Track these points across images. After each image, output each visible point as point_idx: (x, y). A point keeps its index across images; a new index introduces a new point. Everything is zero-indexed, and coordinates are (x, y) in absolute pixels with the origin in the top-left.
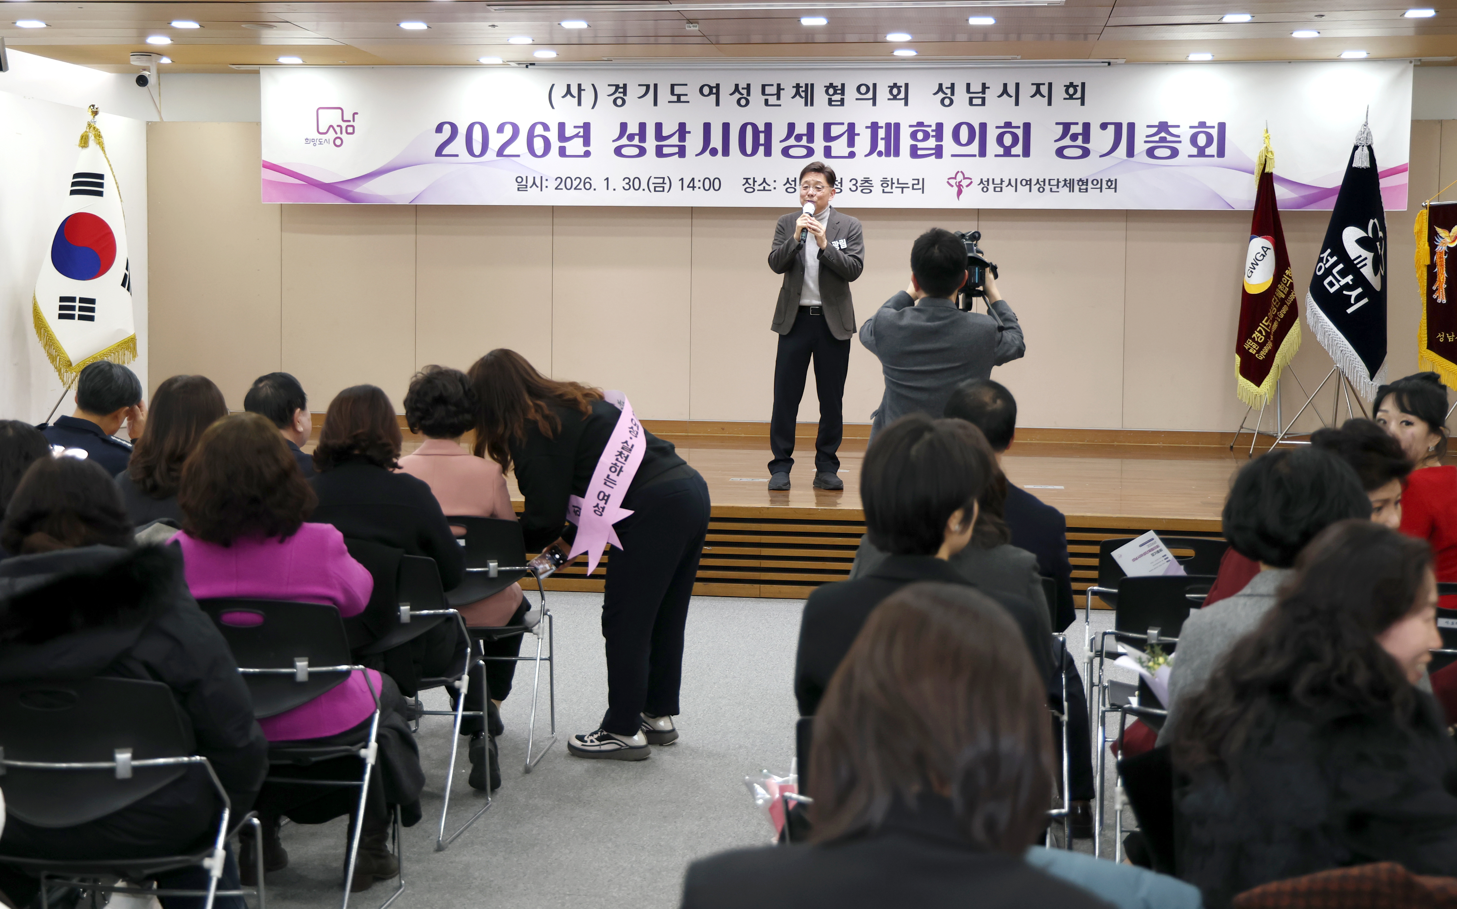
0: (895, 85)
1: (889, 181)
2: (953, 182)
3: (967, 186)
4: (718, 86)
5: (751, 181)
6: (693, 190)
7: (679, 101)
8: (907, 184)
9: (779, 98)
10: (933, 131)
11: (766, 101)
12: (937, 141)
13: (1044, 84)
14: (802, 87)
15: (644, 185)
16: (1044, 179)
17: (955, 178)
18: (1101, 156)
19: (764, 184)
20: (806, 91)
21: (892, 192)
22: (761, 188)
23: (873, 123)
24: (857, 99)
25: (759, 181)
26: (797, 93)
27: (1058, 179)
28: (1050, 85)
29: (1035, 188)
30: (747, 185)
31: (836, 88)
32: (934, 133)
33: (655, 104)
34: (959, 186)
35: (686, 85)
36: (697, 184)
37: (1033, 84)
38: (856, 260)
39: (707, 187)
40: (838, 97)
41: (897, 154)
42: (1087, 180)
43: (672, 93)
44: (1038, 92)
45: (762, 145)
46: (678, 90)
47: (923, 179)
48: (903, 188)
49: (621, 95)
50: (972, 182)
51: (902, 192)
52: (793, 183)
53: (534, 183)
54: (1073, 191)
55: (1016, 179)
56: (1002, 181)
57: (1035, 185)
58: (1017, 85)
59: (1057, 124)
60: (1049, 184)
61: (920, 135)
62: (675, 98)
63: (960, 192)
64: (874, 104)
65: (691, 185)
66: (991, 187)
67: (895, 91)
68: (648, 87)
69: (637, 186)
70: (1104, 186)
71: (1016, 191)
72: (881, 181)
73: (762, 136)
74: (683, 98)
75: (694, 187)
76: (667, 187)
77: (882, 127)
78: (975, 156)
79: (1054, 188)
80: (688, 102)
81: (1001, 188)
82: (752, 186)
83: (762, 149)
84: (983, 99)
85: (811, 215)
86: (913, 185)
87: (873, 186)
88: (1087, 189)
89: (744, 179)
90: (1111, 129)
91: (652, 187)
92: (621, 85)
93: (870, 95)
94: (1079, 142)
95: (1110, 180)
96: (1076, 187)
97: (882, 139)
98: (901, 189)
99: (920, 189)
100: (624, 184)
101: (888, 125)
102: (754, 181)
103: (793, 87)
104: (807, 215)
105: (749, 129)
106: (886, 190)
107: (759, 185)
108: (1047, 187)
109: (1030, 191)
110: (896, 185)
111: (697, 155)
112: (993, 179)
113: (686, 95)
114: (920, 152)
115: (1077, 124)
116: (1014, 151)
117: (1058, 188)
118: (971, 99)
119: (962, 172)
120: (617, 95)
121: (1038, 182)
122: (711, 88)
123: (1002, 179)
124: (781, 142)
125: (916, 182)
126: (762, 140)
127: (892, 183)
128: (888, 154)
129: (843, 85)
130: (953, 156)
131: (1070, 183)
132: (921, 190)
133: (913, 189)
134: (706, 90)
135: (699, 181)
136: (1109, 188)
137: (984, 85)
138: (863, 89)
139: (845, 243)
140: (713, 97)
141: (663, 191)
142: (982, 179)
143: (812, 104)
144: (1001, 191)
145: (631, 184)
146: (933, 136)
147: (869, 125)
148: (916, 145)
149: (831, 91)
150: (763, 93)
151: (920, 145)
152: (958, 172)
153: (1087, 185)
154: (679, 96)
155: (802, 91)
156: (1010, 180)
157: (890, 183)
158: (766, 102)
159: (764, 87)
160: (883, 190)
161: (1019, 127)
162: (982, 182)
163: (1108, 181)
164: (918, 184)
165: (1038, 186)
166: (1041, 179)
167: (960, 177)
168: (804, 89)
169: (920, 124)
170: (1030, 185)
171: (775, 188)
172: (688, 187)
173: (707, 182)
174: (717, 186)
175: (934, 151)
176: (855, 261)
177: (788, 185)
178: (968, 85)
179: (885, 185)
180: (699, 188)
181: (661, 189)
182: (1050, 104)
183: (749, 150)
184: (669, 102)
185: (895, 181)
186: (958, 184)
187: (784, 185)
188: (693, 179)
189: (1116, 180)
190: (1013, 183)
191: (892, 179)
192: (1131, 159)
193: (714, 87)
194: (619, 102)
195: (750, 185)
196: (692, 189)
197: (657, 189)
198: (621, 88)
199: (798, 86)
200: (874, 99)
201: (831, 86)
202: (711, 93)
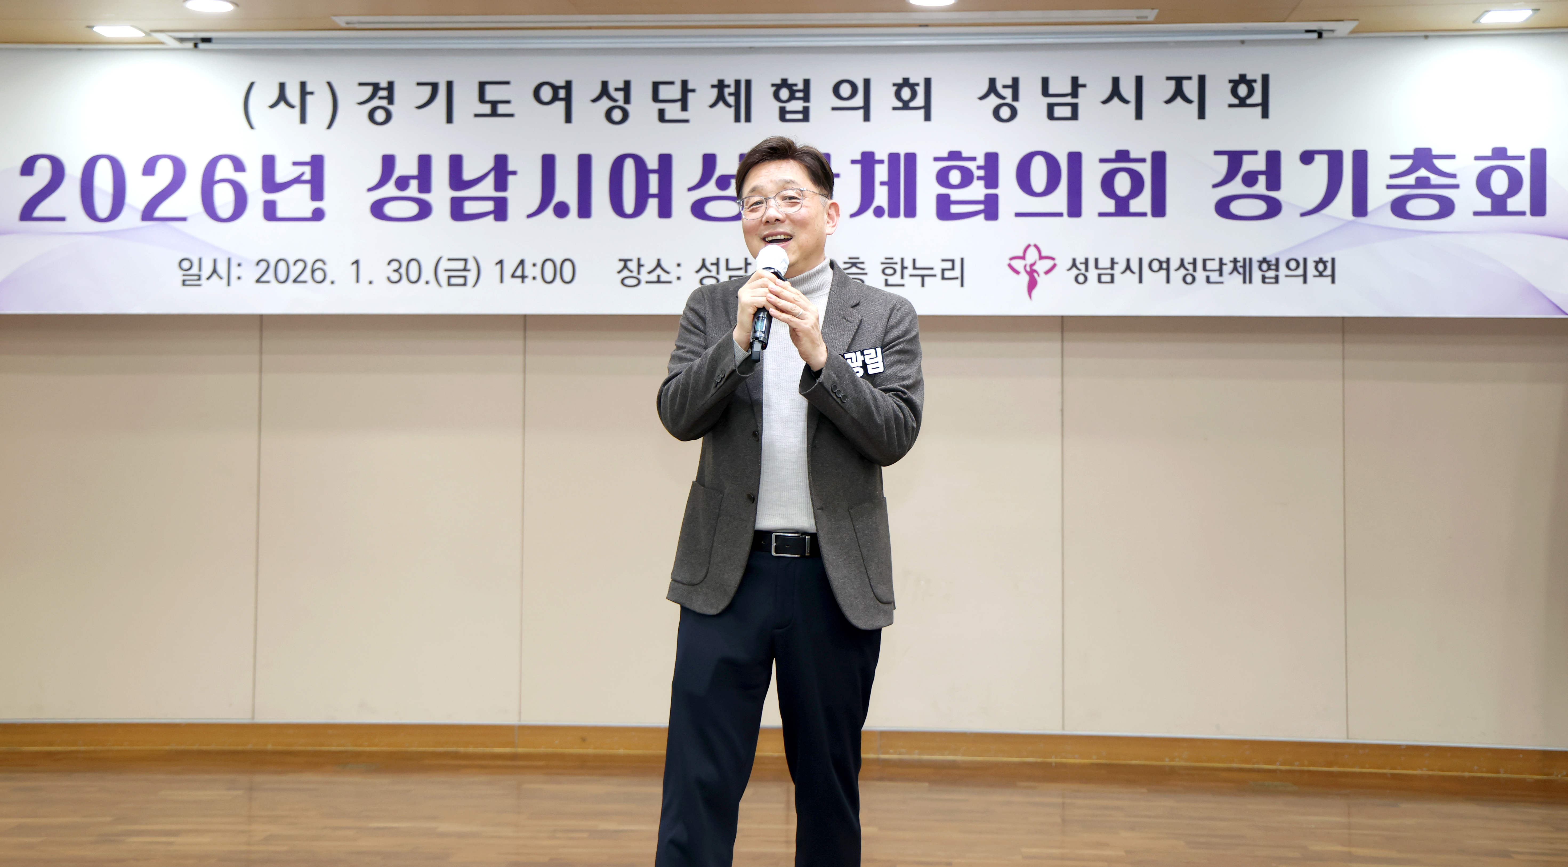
0: (906, 82)
1: (896, 263)
2: (1018, 264)
3: (1048, 271)
4: (568, 86)
5: (633, 265)
6: (523, 282)
7: (494, 113)
8: (932, 269)
9: (684, 108)
10: (979, 168)
11: (661, 112)
12: (987, 186)
13: (1189, 78)
14: (728, 86)
15: (428, 274)
16: (1195, 260)
17: (1023, 258)
18: (1303, 215)
19: (659, 271)
20: (737, 94)
21: (903, 285)
22: (653, 277)
23: (864, 154)
24: (834, 109)
25: (650, 264)
26: (721, 98)
27: (1221, 260)
28: (1202, 79)
29: (1177, 276)
30: (626, 273)
31: (795, 88)
32: (981, 173)
33: (449, 120)
34: (1032, 273)
35: (507, 83)
36: (530, 271)
37: (1168, 78)
38: (904, 405)
39: (549, 276)
40: (797, 105)
41: (911, 212)
42: (1277, 260)
43: (482, 99)
44: (1179, 92)
45: (653, 196)
46: (492, 93)
47: (962, 260)
48: (923, 276)
49: (384, 103)
50: (1055, 266)
51: (923, 285)
52: (714, 268)
53: (215, 271)
54: (1250, 282)
55: (1141, 260)
56: (1113, 262)
57: (1177, 270)
58: (1139, 81)
59: (1217, 153)
60: (1205, 269)
61: (955, 177)
62: (487, 109)
63: (1032, 285)
64: (867, 118)
65: (519, 273)
66: (1092, 274)
67: (906, 93)
68: (435, 87)
69: (414, 274)
70: (1311, 271)
71: (1141, 281)
72: (882, 263)
73: (654, 180)
74: (501, 108)
75: (523, 277)
76: (472, 276)
77: (881, 162)
78: (1059, 215)
79: (1214, 276)
80: (511, 115)
81: (1112, 276)
82: (635, 274)
83: (653, 204)
84: (1075, 107)
85: (777, 274)
86: (943, 270)
87: (866, 274)
88: (1277, 278)
89: (620, 260)
90: (1321, 162)
91: (443, 277)
92: (384, 84)
93: (859, 101)
94: (1261, 187)
95: (1321, 260)
96: (1257, 275)
97: (882, 183)
98: (919, 279)
99: (957, 278)
100: (389, 271)
101: (894, 158)
102: (640, 265)
103: (713, 86)
104: (769, 274)
105: (629, 167)
106: (891, 280)
107: (649, 273)
108: (1200, 275)
109: (1168, 281)
110: (908, 272)
111: (529, 216)
112: (1096, 260)
113: (508, 102)
114: (954, 209)
115: (1255, 153)
116: (1135, 205)
117: (1221, 275)
118: (1051, 107)
119: (1036, 246)
120: (376, 102)
121: (1182, 265)
122: (555, 89)
123: (1112, 260)
124: (690, 189)
125: (949, 265)
126: (654, 188)
127: (903, 268)
128: (894, 213)
129: (807, 82)
130: (1018, 215)
131: (1244, 267)
132: (959, 282)
133: (943, 278)
134: (546, 94)
135: (534, 265)
136: (1321, 275)
137: (1075, 80)
138: (845, 90)
139: (878, 358)
140: (560, 106)
141: (465, 284)
142: (1074, 260)
143: (748, 119)
144: (1112, 281)
145: (403, 270)
146: (979, 178)
147: (859, 157)
148: (948, 196)
149: (784, 94)
150: (656, 98)
151: (955, 195)
152: (1029, 246)
153: (1277, 270)
154: (494, 104)
155: (730, 94)
156: (1128, 261)
157: (898, 267)
158: (662, 116)
159: (656, 86)
160: (886, 280)
161: (1143, 161)
162: (1074, 265)
163: (1317, 263)
164: (953, 269)
165: (1183, 272)
166: (1188, 259)
167: (1032, 255)
168: (732, 90)
169: (955, 155)
170: (1168, 270)
171: (679, 278)
172: (513, 276)
173: (549, 266)
174: (567, 274)
175: (981, 207)
176: (900, 406)
177: (704, 273)
178: (1045, 82)
179: (889, 271)
180: (534, 278)
181: (461, 281)
182: (1202, 115)
183: (629, 205)
184: (476, 115)
185: (908, 263)
186: (1028, 269)
187: (697, 272)
188: (522, 262)
189: (1333, 260)
190: (1135, 266)
191: (902, 260)
192: (1361, 220)
193: (561, 87)
194: (380, 116)
195: (631, 271)
196: (520, 280)
197: (453, 281)
198: (383, 89)
199: (721, 85)
200: (866, 108)
201: (784, 83)
202: (555, 98)
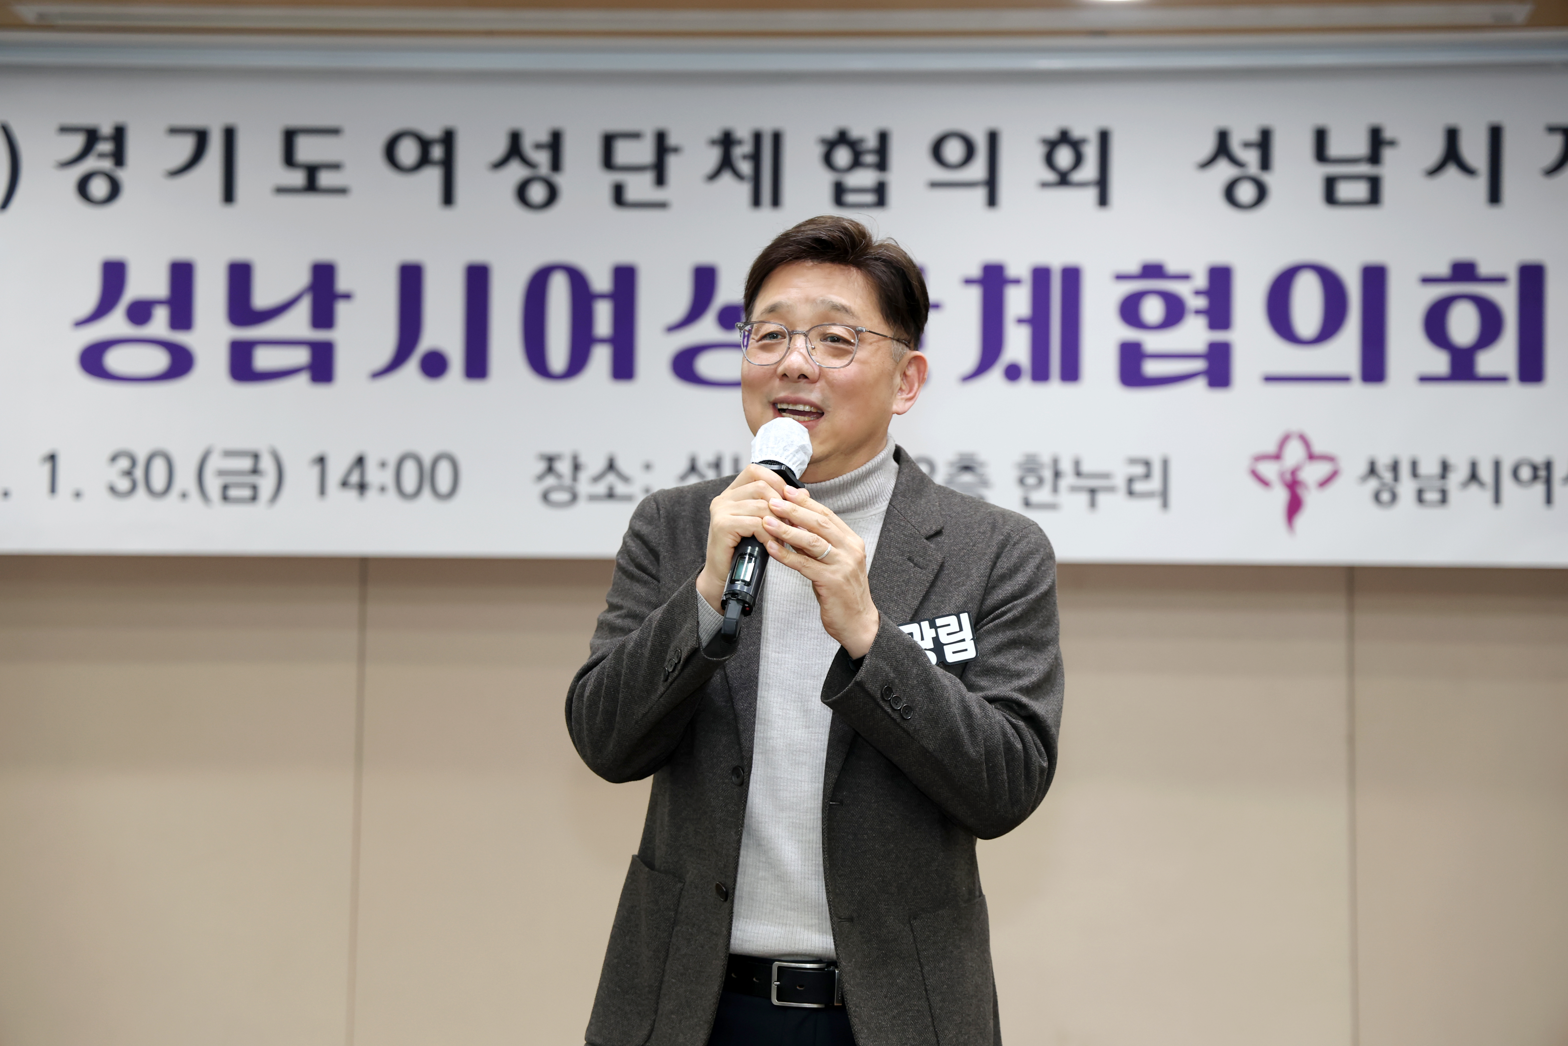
0: (1064, 138)
1: (1043, 467)
2: (1269, 470)
3: (1324, 483)
4: (448, 139)
5: (564, 467)
6: (362, 495)
7: (311, 186)
8: (1110, 477)
9: (660, 180)
10: (1198, 293)
11: (618, 189)
12: (1212, 327)
14: (740, 142)
15: (185, 478)
17: (1277, 457)
19: (611, 477)
20: (755, 157)
21: (1055, 507)
22: (601, 488)
23: (987, 268)
24: (935, 185)
25: (594, 464)
26: (726, 163)
30: (550, 481)
31: (861, 147)
32: (1201, 302)
33: (229, 195)
34: (1293, 486)
35: (337, 132)
36: (374, 475)
37: (1549, 129)
38: (1021, 724)
39: (410, 486)
40: (866, 178)
41: (1072, 372)
43: (289, 159)
45: (602, 341)
46: (308, 150)
47: (1165, 461)
48: (1093, 491)
49: (107, 164)
50: (1336, 472)
51: (1092, 507)
52: (711, 473)
55: (1497, 464)
56: (1445, 468)
58: (1496, 134)
61: (1152, 310)
62: (298, 178)
63: (1294, 506)
64: (992, 201)
65: (355, 478)
66: (1407, 487)
67: (1064, 157)
68: (202, 138)
69: (158, 480)
71: (1497, 499)
72: (1019, 466)
73: (603, 312)
74: (325, 179)
75: (362, 487)
76: (267, 485)
77: (1017, 282)
78: (1344, 379)
80: (344, 191)
81: (1444, 492)
82: (567, 483)
83: (601, 356)
84: (1375, 183)
87: (988, 485)
89: (540, 458)
91: (213, 485)
92: (106, 129)
93: (978, 170)
97: (1019, 321)
98: (1087, 495)
99: (1155, 495)
100: (114, 474)
101: (1041, 276)
102: (576, 467)
103: (713, 143)
104: (768, 472)
105: (559, 288)
106: (1035, 497)
107: (594, 480)
109: (1549, 503)
110: (1066, 482)
111: (375, 376)
112: (1414, 463)
113: (337, 167)
114: (1151, 368)
116: (1486, 363)
118: (1330, 184)
119: (1301, 436)
120: (90, 164)
122: (425, 145)
123: (1444, 462)
124: (669, 329)
125: (1140, 471)
126: (603, 325)
127: (1057, 475)
128: (1040, 373)
129: (883, 138)
130: (1268, 379)
132: (1158, 500)
133: (1131, 494)
134: (408, 152)
135: (383, 465)
137: (1376, 132)
138: (953, 151)
139: (967, 632)
140: (433, 174)
141: (254, 499)
142: (1372, 463)
143: (776, 198)
144: (1444, 502)
145: (139, 473)
146: (1198, 312)
147: (977, 274)
148: (1140, 344)
149: (842, 156)
150: (608, 162)
151: (1152, 342)
152: (1288, 436)
154: (312, 171)
155: (744, 157)
156: (1474, 464)
157: (1048, 474)
158: (619, 196)
159: (609, 141)
160: (1026, 497)
161: (1500, 280)
162: (1372, 470)
164: (1147, 476)
167: (1294, 453)
168: (746, 148)
169: (1153, 271)
170: (1548, 481)
172: (345, 484)
173: (410, 467)
174: (444, 484)
175: (1200, 365)
176: (1014, 726)
178: (1321, 137)
179: (1031, 480)
180: (383, 489)
181: (247, 493)
183: (558, 357)
184: (278, 190)
185: (1066, 466)
186: (1287, 478)
188: (360, 461)
190: (1486, 473)
191: (1055, 460)
193: (436, 142)
194: (99, 188)
195: (561, 478)
196: (356, 491)
197: (233, 492)
198: (106, 139)
199: (727, 141)
200: (991, 184)
201: (843, 138)
202: (424, 160)
